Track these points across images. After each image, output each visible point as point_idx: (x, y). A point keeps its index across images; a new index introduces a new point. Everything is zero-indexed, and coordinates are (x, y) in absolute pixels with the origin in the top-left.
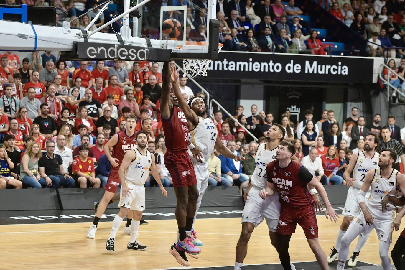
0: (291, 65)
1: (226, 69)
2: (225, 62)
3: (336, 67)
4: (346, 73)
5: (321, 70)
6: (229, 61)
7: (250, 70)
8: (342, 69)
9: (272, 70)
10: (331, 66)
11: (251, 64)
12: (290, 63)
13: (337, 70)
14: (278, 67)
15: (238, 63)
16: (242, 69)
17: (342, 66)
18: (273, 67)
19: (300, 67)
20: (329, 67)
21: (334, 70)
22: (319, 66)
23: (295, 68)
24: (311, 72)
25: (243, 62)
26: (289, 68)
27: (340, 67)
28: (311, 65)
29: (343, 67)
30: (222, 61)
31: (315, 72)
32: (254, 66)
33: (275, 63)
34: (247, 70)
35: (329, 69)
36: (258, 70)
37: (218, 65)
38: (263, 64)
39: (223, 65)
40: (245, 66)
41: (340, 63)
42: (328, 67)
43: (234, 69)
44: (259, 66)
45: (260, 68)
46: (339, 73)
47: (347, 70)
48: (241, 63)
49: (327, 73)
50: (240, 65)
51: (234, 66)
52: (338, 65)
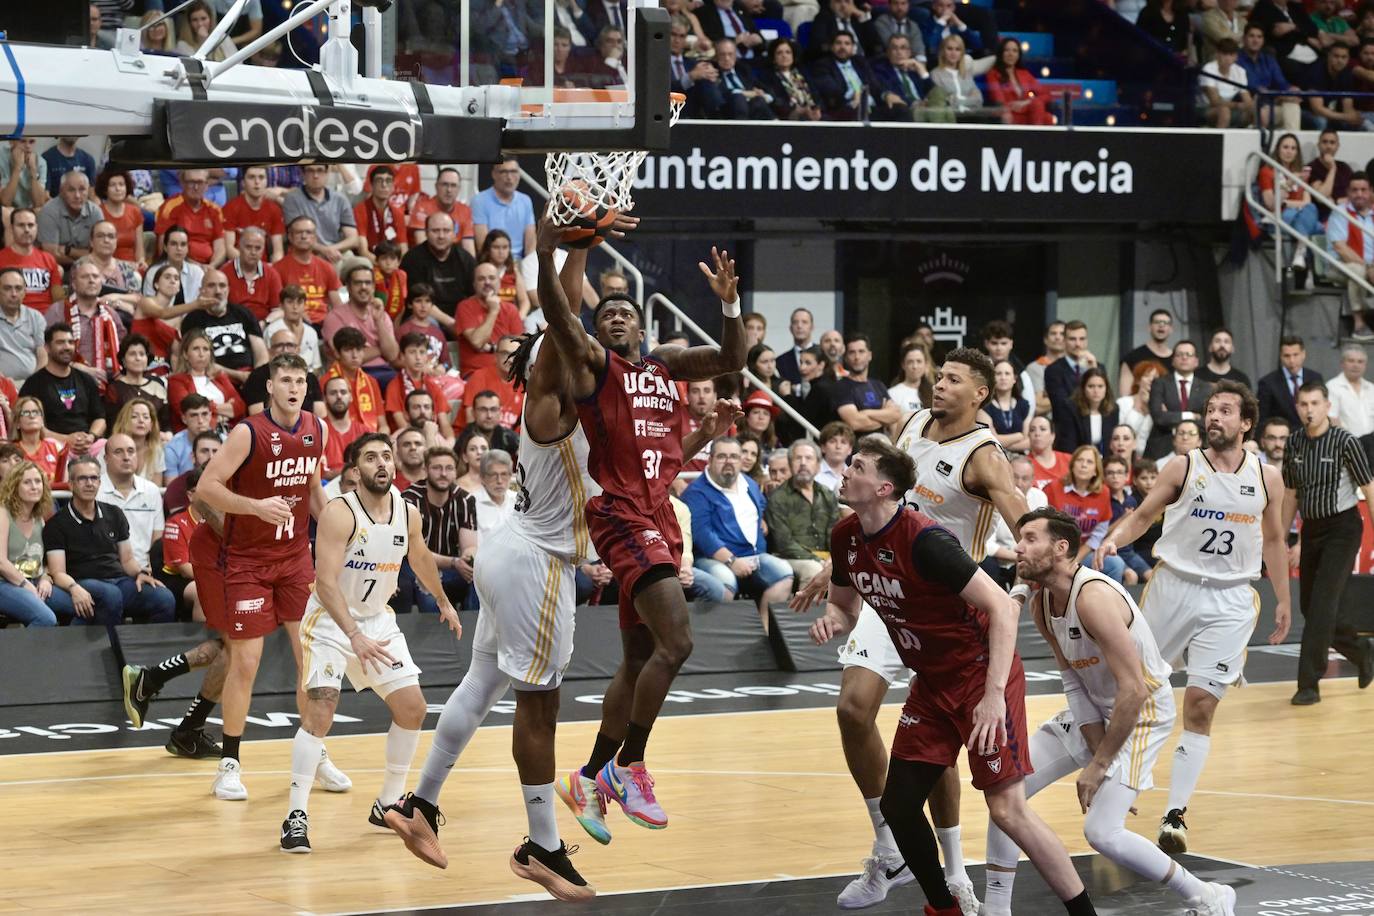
0: (931, 164)
1: (699, 184)
2: (696, 160)
3: (1091, 169)
4: (1128, 188)
5: (1038, 179)
6: (708, 155)
7: (787, 185)
8: (1110, 175)
9: (862, 185)
10: (1073, 166)
11: (787, 163)
12: (927, 156)
13: (1095, 177)
14: (884, 174)
15: (743, 163)
16: (757, 184)
17: (1110, 162)
18: (867, 173)
19: (962, 172)
20: (1066, 166)
21: (1085, 177)
22: (1031, 166)
23: (946, 174)
24: (1001, 186)
25: (760, 158)
26: (924, 175)
27: (1103, 167)
28: (1002, 162)
29: (1116, 168)
30: (685, 155)
31: (1017, 187)
32: (800, 173)
33: (872, 158)
34: (773, 185)
35: (1067, 176)
36: (812, 185)
37: (672, 170)
38: (830, 164)
39: (688, 170)
40: (765, 171)
41: (1103, 153)
42: (1062, 167)
43: (727, 184)
44: (816, 171)
45: (822, 178)
46: (1103, 188)
47: (1128, 176)
48: (752, 161)
49: (1059, 187)
50: (750, 171)
51: (727, 172)
52: (1096, 161)
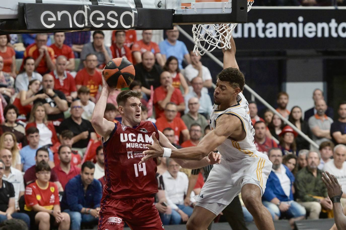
1: (262, 35)
2: (260, 24)
6: (265, 22)
9: (335, 35)
11: (301, 25)
14: (344, 30)
15: (281, 26)
16: (288, 35)
25: (289, 22)
30: (255, 22)
32: (307, 30)
34: (295, 35)
37: (250, 29)
38: (320, 25)
39: (257, 29)
40: (291, 29)
43: (274, 35)
44: (314, 29)
45: (316, 32)
48: (285, 25)
50: (284, 29)
51: (274, 30)
